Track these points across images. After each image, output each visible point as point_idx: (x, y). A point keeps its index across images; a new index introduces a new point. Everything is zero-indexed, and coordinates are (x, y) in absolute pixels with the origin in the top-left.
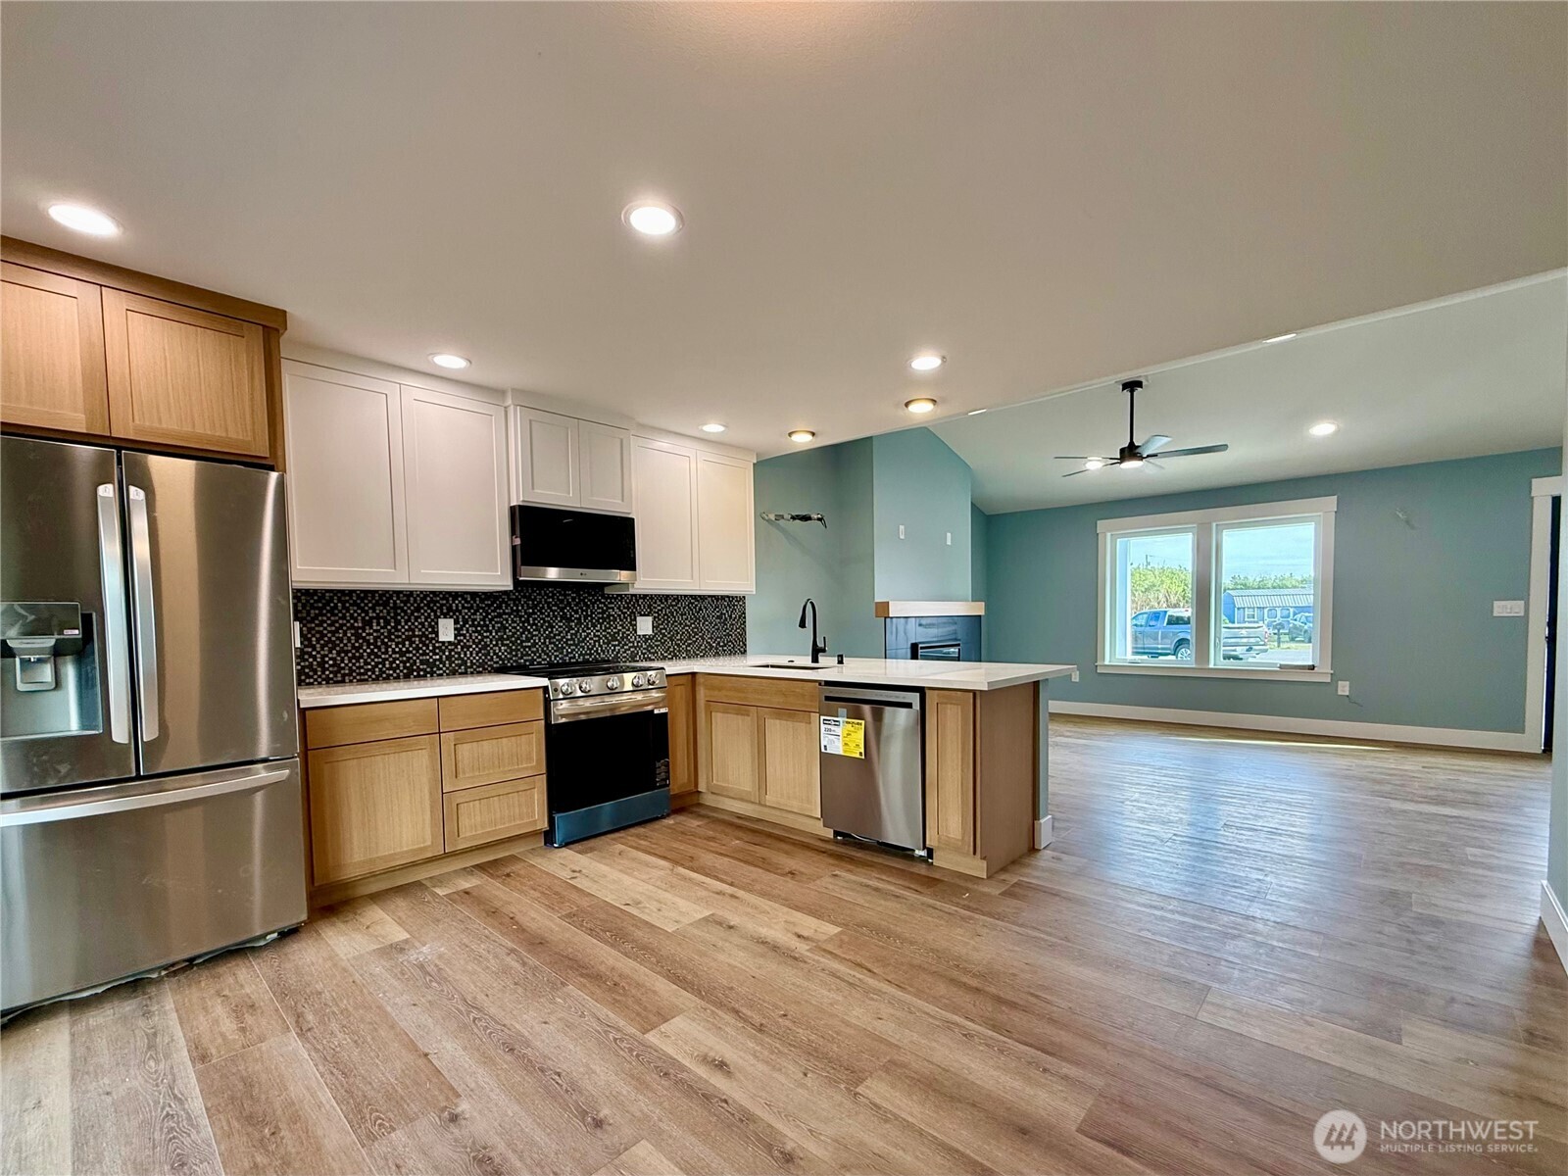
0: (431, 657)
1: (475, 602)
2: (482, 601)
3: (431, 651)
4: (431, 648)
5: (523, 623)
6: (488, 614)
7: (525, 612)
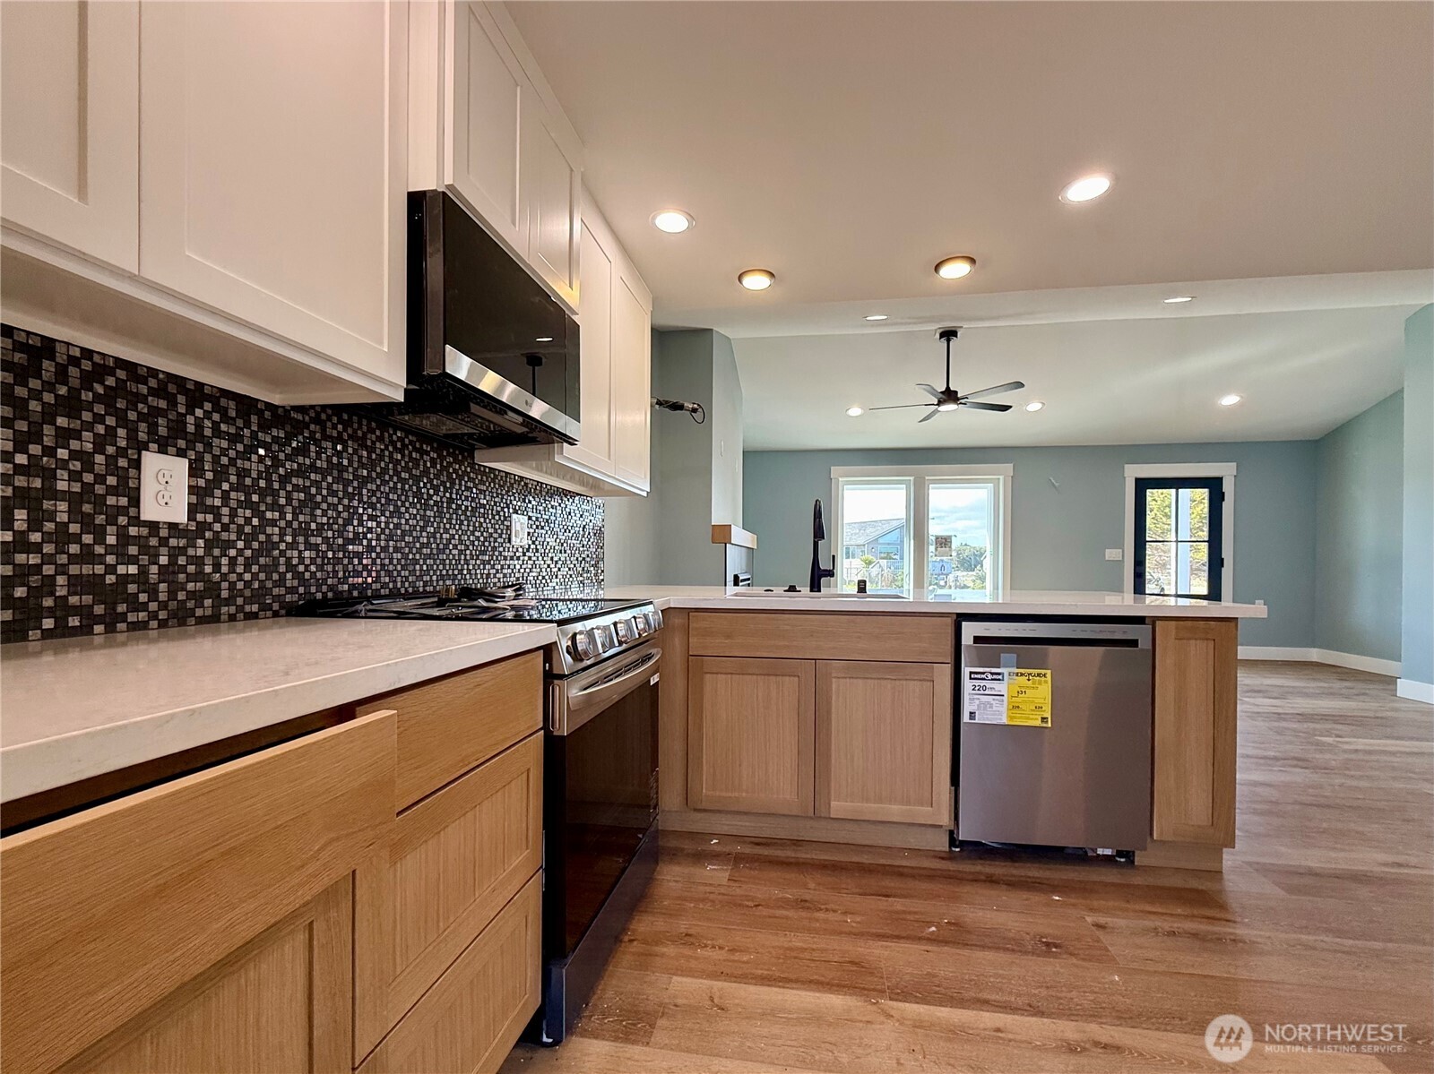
0: (111, 569)
1: (248, 424)
2: (264, 426)
3: (110, 550)
4: (111, 540)
5: (351, 497)
6: (277, 463)
7: (356, 477)
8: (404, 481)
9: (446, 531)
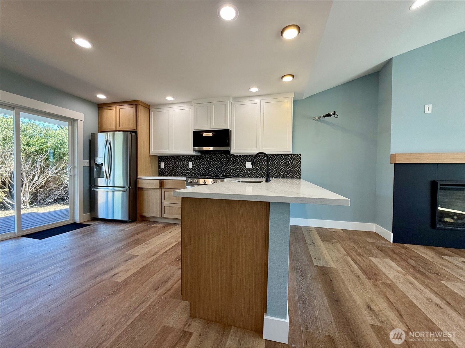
1: (197, 158)
3: (187, 170)
5: (209, 163)
6: (200, 161)
7: (210, 161)
8: (218, 160)
9: (228, 167)
